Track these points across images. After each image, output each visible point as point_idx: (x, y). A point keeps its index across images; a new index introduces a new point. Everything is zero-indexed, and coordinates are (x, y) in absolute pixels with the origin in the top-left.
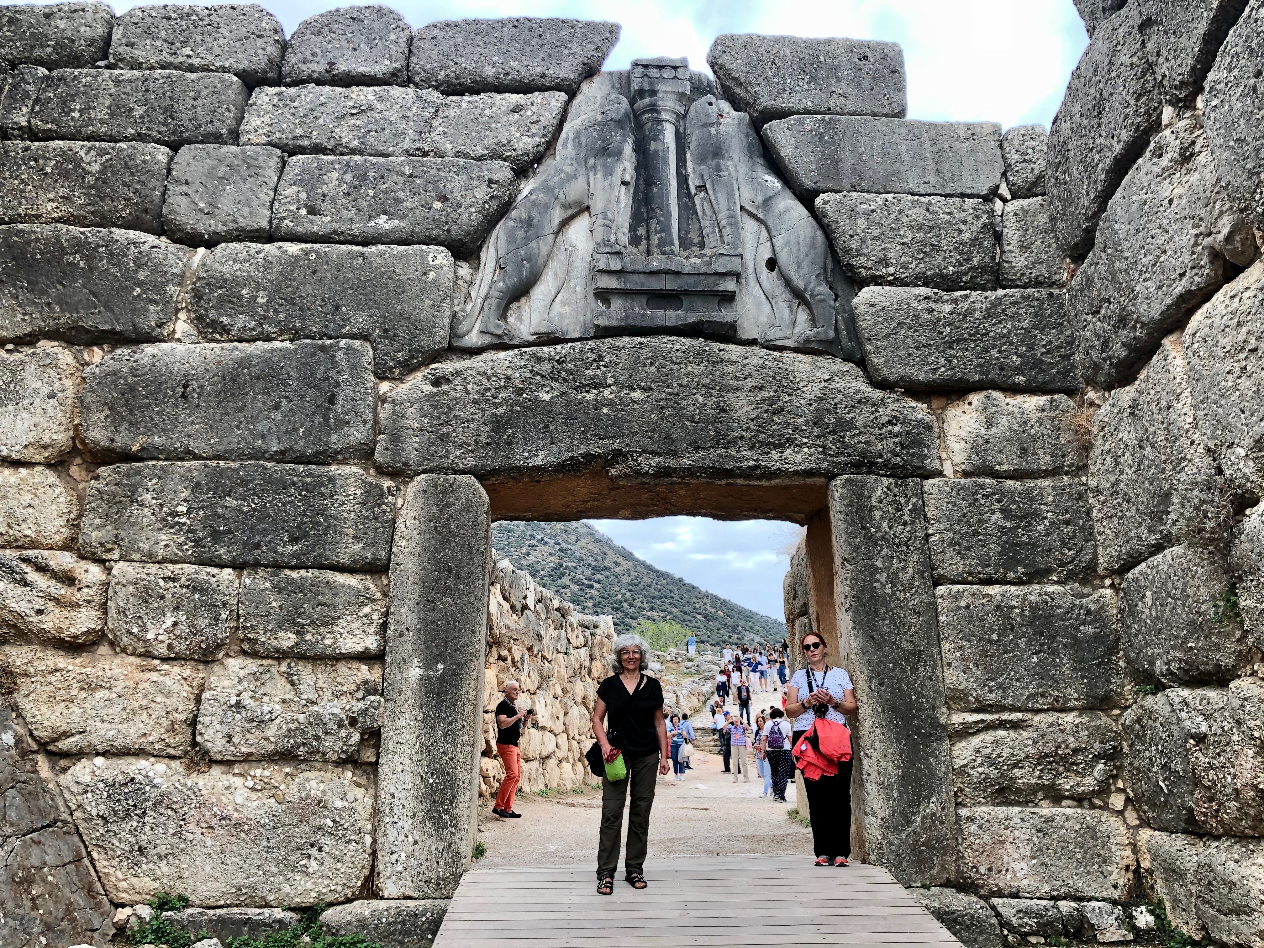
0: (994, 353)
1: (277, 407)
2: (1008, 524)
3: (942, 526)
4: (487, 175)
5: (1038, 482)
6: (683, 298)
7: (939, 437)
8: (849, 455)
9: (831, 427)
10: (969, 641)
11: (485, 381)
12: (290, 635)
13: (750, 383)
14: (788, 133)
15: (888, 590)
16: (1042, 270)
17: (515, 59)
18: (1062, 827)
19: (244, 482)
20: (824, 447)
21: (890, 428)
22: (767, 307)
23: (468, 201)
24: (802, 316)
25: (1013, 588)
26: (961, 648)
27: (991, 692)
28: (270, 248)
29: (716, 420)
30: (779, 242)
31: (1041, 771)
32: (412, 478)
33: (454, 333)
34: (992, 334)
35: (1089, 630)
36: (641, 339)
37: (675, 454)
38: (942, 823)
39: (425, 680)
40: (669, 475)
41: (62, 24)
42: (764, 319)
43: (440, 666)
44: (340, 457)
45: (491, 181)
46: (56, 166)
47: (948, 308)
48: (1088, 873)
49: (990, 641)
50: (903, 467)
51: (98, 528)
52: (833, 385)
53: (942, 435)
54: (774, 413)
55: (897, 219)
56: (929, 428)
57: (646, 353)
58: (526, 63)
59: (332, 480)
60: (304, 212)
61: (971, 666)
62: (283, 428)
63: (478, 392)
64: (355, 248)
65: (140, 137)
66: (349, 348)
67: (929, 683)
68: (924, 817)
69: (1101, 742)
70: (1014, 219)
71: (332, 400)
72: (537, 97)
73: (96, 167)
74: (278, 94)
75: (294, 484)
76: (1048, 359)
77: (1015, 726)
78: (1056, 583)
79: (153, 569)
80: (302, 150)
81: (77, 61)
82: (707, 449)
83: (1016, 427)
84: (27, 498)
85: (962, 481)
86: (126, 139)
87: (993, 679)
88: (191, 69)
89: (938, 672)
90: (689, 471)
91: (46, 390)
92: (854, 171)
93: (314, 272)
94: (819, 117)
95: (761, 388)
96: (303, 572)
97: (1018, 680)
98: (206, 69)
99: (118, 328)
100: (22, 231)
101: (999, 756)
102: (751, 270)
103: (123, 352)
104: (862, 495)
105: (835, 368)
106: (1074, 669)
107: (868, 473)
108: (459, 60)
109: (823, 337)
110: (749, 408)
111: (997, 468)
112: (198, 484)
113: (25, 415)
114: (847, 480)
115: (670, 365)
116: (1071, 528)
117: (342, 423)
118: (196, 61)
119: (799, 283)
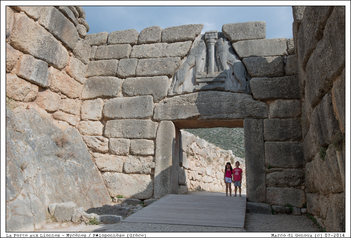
0: (281, 91)
1: (136, 109)
2: (282, 128)
3: (266, 129)
4: (175, 60)
5: (289, 119)
6: (214, 83)
7: (268, 110)
8: (247, 114)
9: (243, 109)
10: (271, 153)
11: (173, 102)
12: (139, 151)
13: (226, 100)
14: (237, 45)
15: (254, 142)
16: (294, 72)
17: (182, 35)
18: (289, 192)
19: (131, 123)
20: (242, 113)
21: (256, 108)
22: (232, 84)
23: (171, 66)
24: (239, 85)
25: (282, 142)
26: (269, 154)
27: (275, 164)
28: (135, 78)
29: (219, 108)
30: (234, 69)
31: (285, 180)
32: (160, 122)
33: (168, 93)
34: (281, 87)
35: (299, 151)
36: (204, 92)
37: (210, 115)
38: (262, 190)
39: (162, 159)
40: (209, 120)
41: (99, 37)
42: (231, 86)
43: (165, 157)
44: (148, 118)
45: (176, 62)
46: (99, 65)
47: (270, 82)
48: (294, 201)
49: (275, 153)
50: (259, 117)
51: (107, 132)
52: (244, 100)
53: (269, 109)
54: (231, 106)
55: (260, 63)
56: (265, 108)
57: (205, 94)
58: (183, 35)
59: (146, 122)
60: (141, 71)
61: (271, 158)
62: (138, 113)
63: (172, 104)
64: (150, 77)
65: (113, 58)
66: (149, 97)
67: (261, 162)
68: (259, 189)
69: (299, 175)
70: (288, 60)
71: (146, 107)
72: (186, 42)
73: (106, 65)
74: (137, 47)
75: (139, 123)
76: (294, 92)
77: (280, 171)
78: (292, 141)
79: (116, 139)
80: (141, 58)
81: (102, 44)
82: (216, 114)
83: (285, 107)
84: (96, 127)
85: (272, 119)
86: (111, 59)
87: (276, 161)
88: (122, 44)
89: (264, 159)
90: (213, 119)
91: (98, 107)
92: (251, 52)
93: (143, 83)
94: (244, 41)
95: (229, 101)
96: (141, 139)
97: (281, 161)
98: (124, 43)
99: (110, 95)
100: (94, 78)
101: (276, 177)
102: (229, 75)
103: (111, 99)
104: (249, 123)
105: (245, 96)
106: (294, 159)
107: (251, 118)
108: (171, 36)
109: (243, 89)
110: (226, 105)
111: (280, 116)
112: (123, 123)
113: (95, 112)
114: (246, 120)
115: (210, 97)
116: (296, 129)
117: (148, 111)
118: (122, 42)
119: (238, 78)
